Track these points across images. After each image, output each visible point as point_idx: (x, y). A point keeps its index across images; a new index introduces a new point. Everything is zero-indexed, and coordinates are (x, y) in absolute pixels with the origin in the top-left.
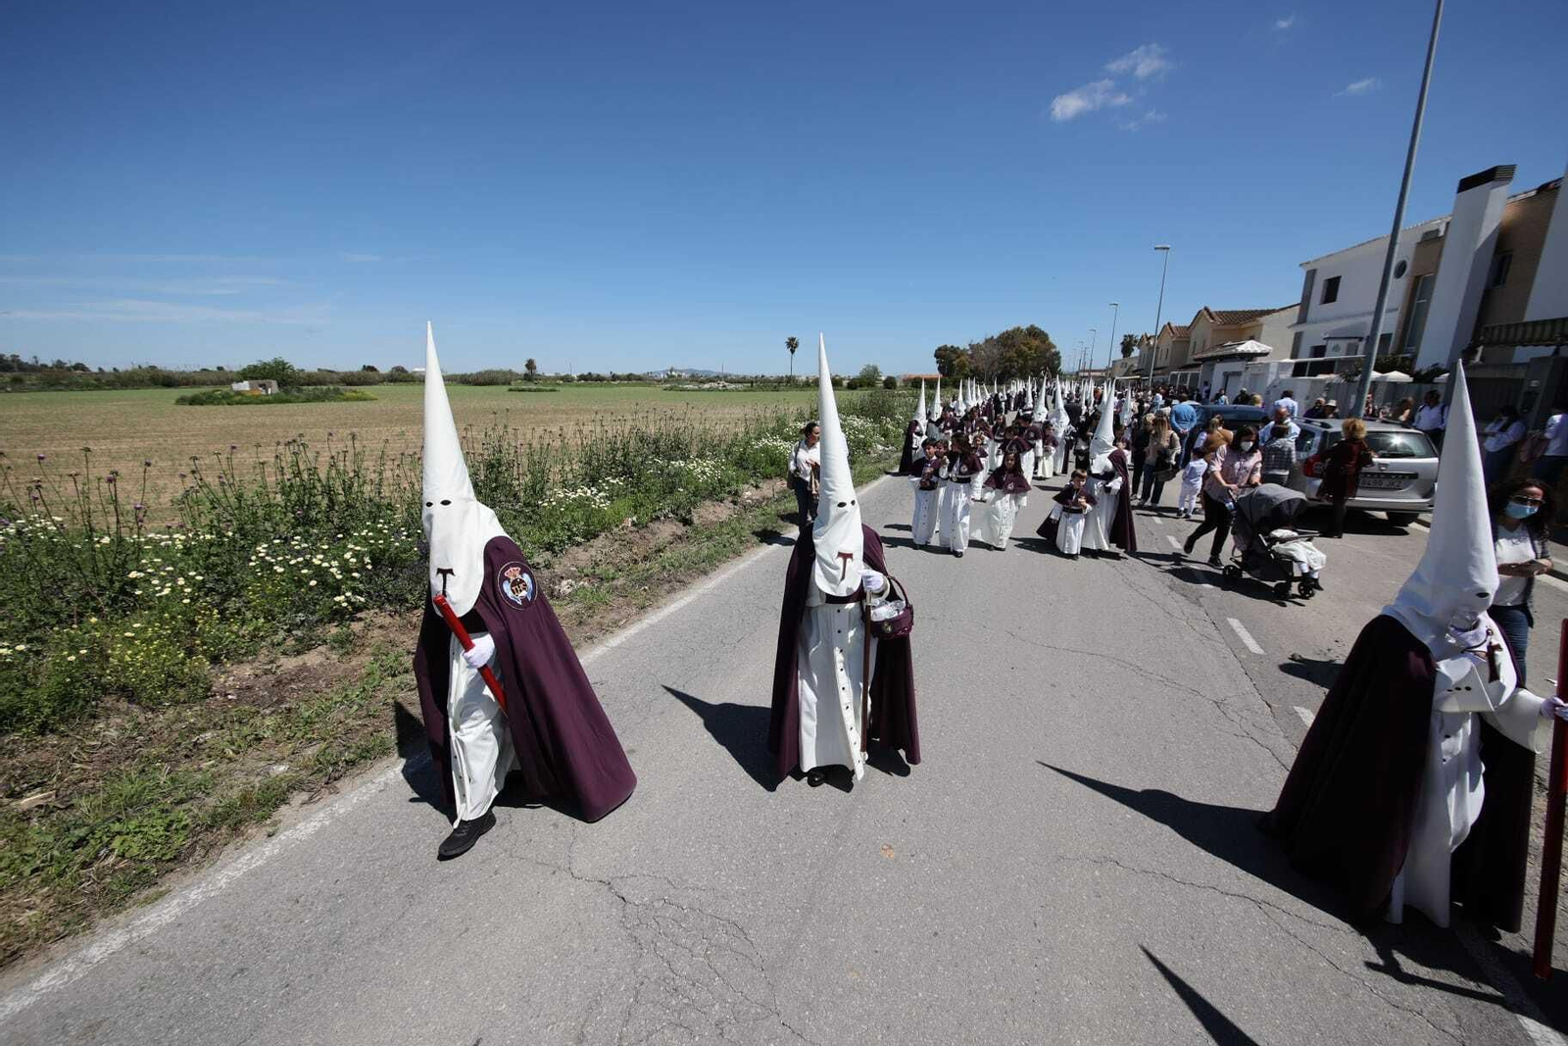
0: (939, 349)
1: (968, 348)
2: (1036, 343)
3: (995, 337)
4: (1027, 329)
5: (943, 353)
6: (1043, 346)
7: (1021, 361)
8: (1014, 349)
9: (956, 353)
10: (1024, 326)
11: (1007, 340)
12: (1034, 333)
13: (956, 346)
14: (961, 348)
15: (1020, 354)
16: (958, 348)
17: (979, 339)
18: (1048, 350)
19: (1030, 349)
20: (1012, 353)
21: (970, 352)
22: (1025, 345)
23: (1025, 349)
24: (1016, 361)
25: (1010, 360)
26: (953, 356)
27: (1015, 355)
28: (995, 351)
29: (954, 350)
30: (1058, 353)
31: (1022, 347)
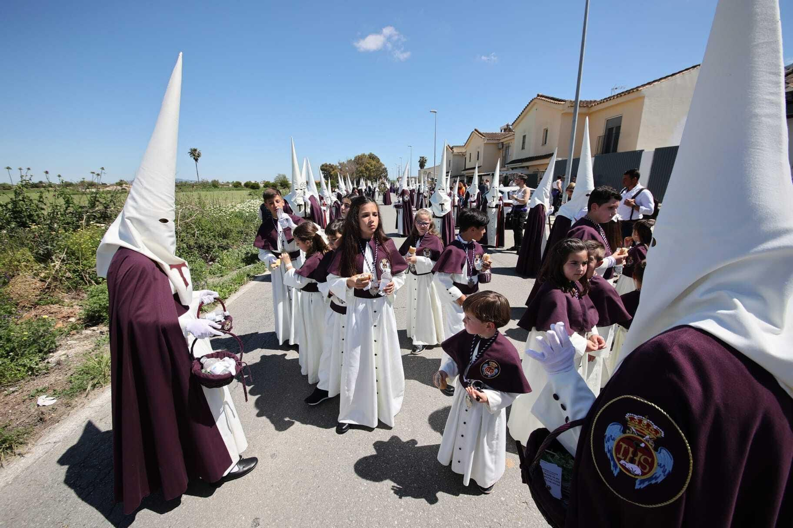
0: (323, 166)
1: (338, 165)
2: (374, 163)
3: (353, 160)
4: (369, 155)
5: (324, 167)
6: (378, 165)
7: (368, 173)
8: (363, 166)
9: (332, 168)
10: (367, 153)
11: (359, 160)
12: (372, 157)
13: (332, 164)
14: (335, 165)
15: (367, 169)
16: (333, 165)
17: (344, 160)
18: (380, 167)
19: (371, 166)
20: (362, 168)
21: (340, 167)
22: (368, 164)
23: (369, 165)
24: (365, 173)
25: (361, 172)
26: (331, 169)
27: (364, 169)
28: (353, 167)
29: (331, 166)
30: (386, 169)
31: (367, 164)
